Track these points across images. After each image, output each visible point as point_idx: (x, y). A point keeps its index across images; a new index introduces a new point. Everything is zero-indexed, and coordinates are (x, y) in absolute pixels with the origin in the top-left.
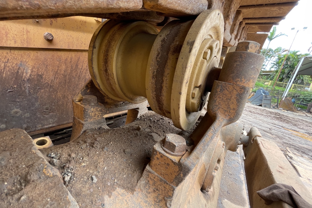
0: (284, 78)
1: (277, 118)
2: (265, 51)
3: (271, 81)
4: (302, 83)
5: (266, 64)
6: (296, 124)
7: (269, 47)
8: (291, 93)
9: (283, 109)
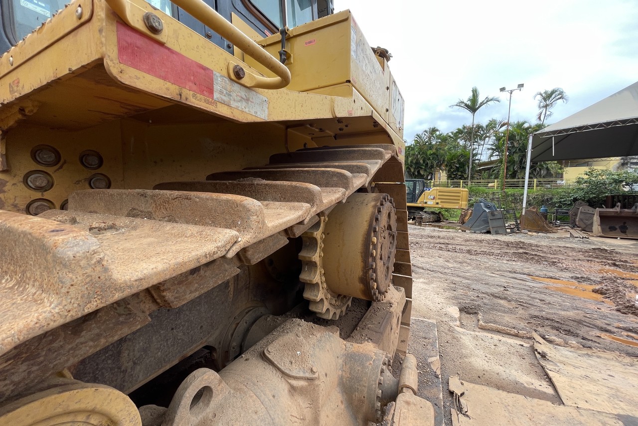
0: (516, 171)
1: (520, 256)
2: (470, 130)
3: (496, 180)
4: (549, 174)
5: (480, 152)
6: (554, 260)
7: (476, 123)
8: (537, 195)
9: (529, 231)
